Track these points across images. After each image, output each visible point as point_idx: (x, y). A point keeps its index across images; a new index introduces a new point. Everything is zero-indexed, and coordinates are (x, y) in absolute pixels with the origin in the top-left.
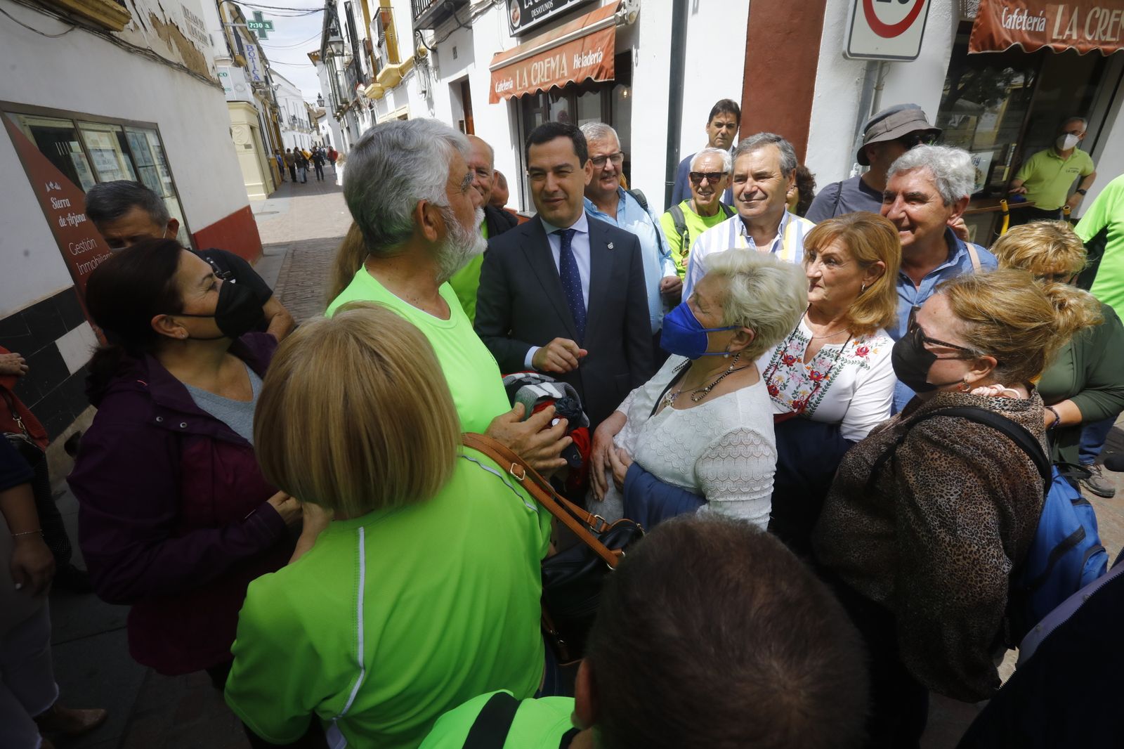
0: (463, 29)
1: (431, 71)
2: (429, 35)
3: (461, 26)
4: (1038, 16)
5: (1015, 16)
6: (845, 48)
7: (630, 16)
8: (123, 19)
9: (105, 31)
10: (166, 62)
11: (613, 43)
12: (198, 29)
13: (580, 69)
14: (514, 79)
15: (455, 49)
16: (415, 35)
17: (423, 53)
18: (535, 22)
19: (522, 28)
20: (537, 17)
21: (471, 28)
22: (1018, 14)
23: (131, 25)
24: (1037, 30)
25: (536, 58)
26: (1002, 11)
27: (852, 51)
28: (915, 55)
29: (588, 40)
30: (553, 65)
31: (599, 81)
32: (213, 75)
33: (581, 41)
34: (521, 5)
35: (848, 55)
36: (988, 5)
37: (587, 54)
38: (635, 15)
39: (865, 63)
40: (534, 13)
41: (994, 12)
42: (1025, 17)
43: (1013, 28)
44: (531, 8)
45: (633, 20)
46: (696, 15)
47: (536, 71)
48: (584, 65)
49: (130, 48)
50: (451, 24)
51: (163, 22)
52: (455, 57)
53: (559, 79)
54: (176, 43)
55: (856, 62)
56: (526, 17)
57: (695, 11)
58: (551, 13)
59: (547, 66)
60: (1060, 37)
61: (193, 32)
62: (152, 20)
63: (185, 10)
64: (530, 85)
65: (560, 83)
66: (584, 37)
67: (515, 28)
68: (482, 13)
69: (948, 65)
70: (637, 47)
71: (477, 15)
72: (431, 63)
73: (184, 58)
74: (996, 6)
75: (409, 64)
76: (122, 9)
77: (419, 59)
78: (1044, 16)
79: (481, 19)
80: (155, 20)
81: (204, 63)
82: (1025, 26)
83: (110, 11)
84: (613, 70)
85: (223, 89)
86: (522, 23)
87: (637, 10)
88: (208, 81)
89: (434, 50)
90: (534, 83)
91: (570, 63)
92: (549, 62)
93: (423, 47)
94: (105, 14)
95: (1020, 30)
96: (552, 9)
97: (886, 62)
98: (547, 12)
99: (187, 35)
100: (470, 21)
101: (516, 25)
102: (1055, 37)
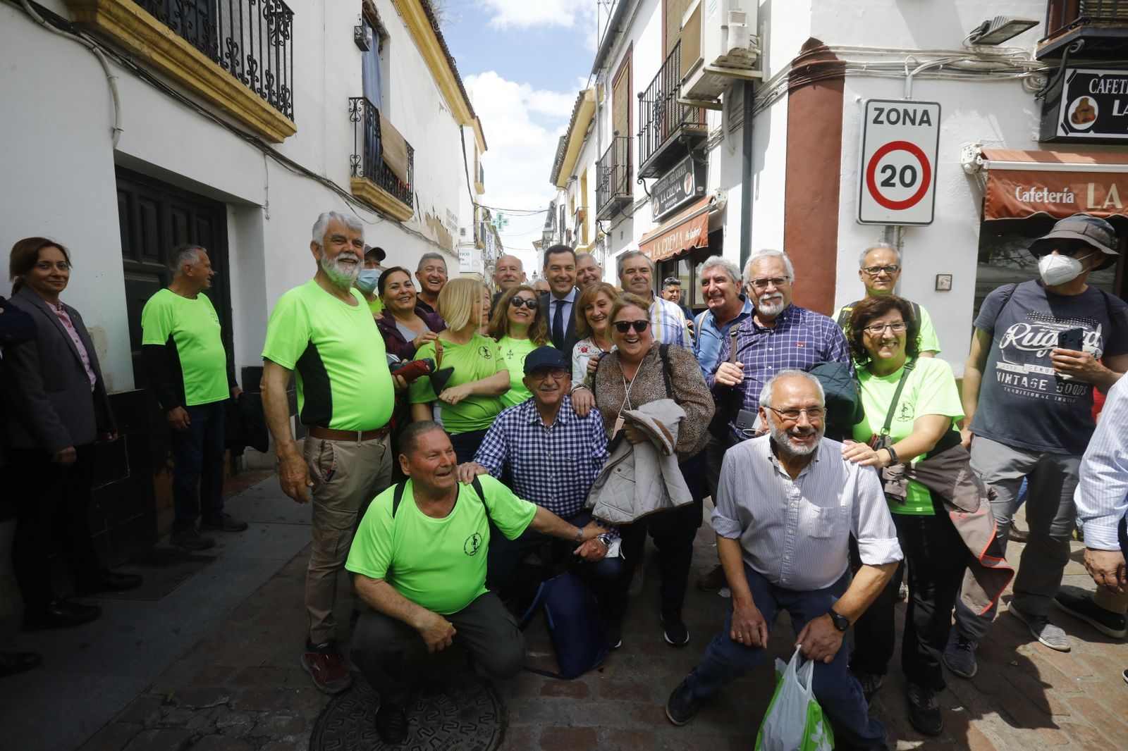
0: (628, 219)
1: (606, 249)
2: (607, 225)
3: (627, 217)
4: (1063, 192)
5: (1032, 193)
6: (857, 217)
7: (720, 204)
8: (410, 215)
9: (398, 221)
10: (427, 240)
11: (707, 222)
12: (453, 222)
13: (689, 240)
14: (652, 251)
15: (622, 233)
16: (597, 225)
17: (602, 236)
18: (667, 211)
19: (660, 216)
20: (668, 208)
21: (632, 218)
22: (1036, 191)
23: (413, 218)
24: (1064, 202)
25: (665, 235)
26: (1015, 190)
27: (863, 219)
28: (929, 221)
29: (694, 220)
30: (674, 239)
31: (699, 247)
32: (455, 250)
33: (689, 223)
34: (660, 202)
35: (861, 221)
36: (996, 185)
37: (693, 230)
38: (723, 204)
39: (884, 227)
40: (666, 206)
41: (1005, 191)
42: (1046, 193)
43: (1032, 201)
44: (665, 202)
45: (723, 207)
46: (757, 201)
47: (665, 244)
48: (691, 238)
49: (408, 231)
50: (620, 216)
51: (432, 218)
52: (622, 238)
53: (677, 249)
54: (437, 230)
55: (876, 227)
56: (662, 209)
57: (757, 198)
58: (676, 205)
59: (671, 240)
60: (1099, 207)
61: (449, 223)
62: (426, 216)
63: (448, 211)
64: (661, 254)
65: (678, 251)
66: (692, 219)
67: (655, 216)
68: (640, 207)
69: (979, 229)
70: (726, 224)
71: (636, 209)
72: (606, 244)
73: (439, 239)
74: (1006, 186)
75: (592, 246)
76: (410, 210)
77: (598, 241)
78: (1069, 191)
79: (639, 211)
80: (428, 216)
81: (451, 242)
82: (1048, 199)
83: (403, 211)
84: (707, 240)
85: (459, 260)
86: (660, 213)
87: (725, 200)
88: (451, 253)
89: (609, 234)
90: (664, 253)
91: (684, 236)
92: (672, 237)
93: (602, 232)
94: (401, 213)
95: (1043, 203)
96: (677, 203)
97: (903, 226)
98: (673, 205)
99: (445, 226)
100: (632, 213)
101: (656, 214)
102: (1090, 206)
